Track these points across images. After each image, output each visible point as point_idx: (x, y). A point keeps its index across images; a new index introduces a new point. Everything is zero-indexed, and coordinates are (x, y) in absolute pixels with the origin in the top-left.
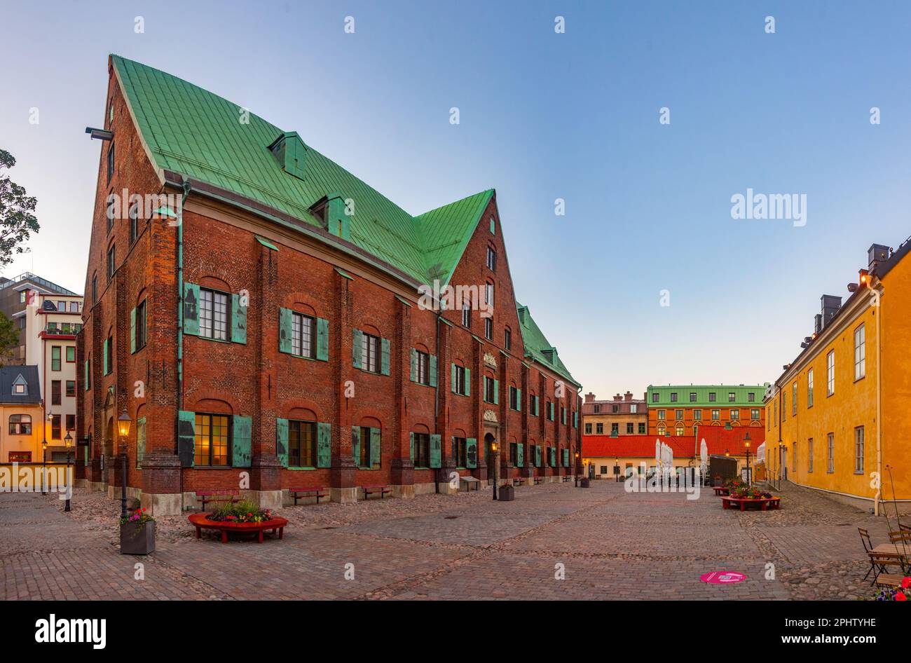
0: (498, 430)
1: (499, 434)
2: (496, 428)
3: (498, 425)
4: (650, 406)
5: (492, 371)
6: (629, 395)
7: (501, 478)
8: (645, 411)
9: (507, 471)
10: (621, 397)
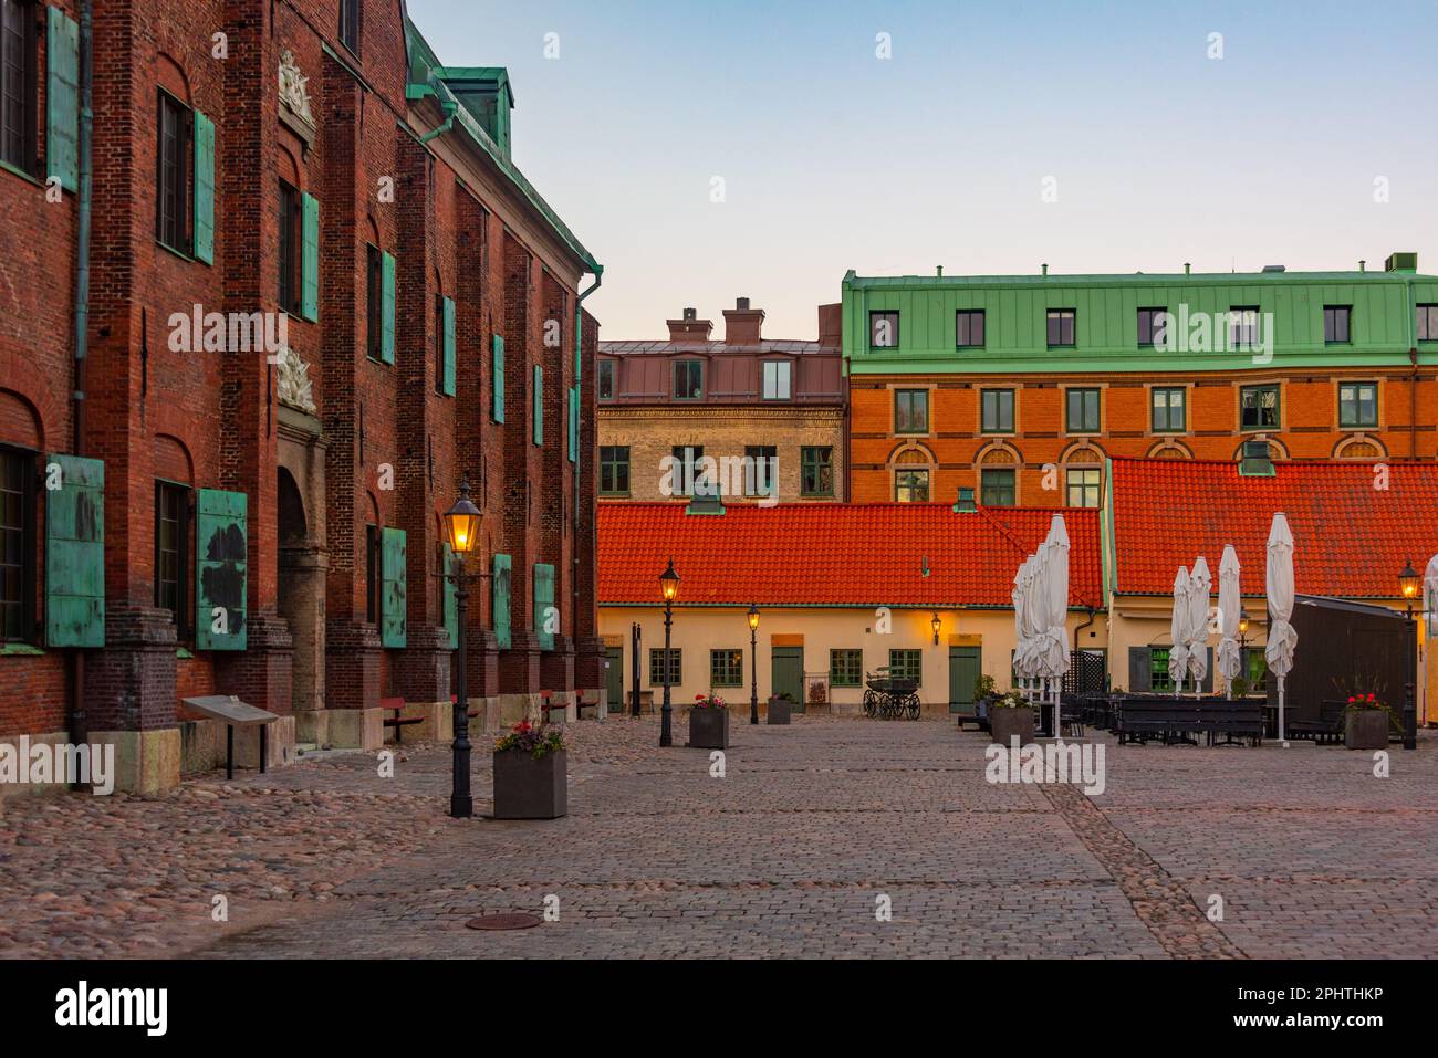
0: (319, 453)
1: (319, 477)
2: (310, 441)
3: (314, 426)
4: (855, 369)
5: (295, 148)
6: (744, 318)
7: (329, 705)
8: (832, 392)
9: (359, 664)
10: (706, 326)
